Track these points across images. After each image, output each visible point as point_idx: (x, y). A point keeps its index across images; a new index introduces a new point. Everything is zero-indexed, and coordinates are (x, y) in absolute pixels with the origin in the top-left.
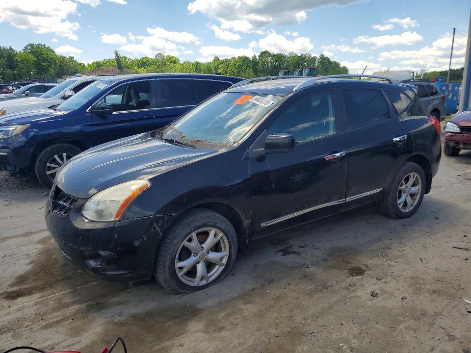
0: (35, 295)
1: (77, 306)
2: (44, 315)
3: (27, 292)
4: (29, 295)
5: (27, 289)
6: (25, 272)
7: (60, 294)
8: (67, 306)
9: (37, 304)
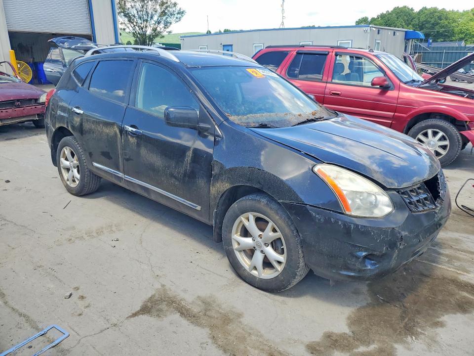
0: (464, 279)
1: (442, 251)
2: (469, 261)
3: (470, 288)
4: (470, 284)
5: (467, 291)
6: (455, 314)
7: (443, 267)
8: (447, 256)
9: (468, 272)
